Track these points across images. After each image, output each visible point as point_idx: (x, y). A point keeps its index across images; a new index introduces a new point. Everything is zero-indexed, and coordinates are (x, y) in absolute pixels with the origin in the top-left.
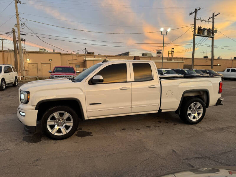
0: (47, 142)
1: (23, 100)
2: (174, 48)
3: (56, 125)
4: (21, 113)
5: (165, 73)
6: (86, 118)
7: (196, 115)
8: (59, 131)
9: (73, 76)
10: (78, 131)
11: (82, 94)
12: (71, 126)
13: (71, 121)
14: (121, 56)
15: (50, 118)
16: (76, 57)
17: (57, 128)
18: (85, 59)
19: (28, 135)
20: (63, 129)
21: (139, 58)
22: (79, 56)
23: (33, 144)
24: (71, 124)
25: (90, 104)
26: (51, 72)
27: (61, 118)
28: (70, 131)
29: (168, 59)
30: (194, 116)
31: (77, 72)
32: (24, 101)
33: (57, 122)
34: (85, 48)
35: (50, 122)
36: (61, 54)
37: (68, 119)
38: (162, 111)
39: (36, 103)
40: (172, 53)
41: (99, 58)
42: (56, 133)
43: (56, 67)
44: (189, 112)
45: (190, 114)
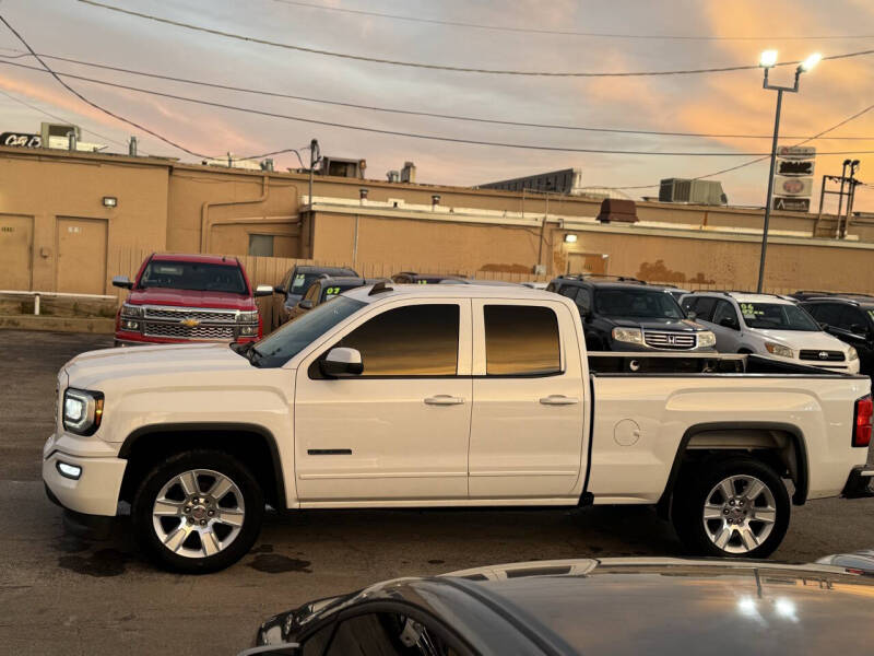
0: (146, 576)
1: (77, 421)
2: (856, 162)
3: (184, 520)
4: (64, 468)
5: (749, 323)
6: (293, 504)
7: (745, 530)
8: (193, 541)
9: (238, 313)
10: (259, 554)
11: (284, 411)
12: (237, 527)
13: (238, 509)
14: (525, 195)
15: (165, 490)
16: (259, 188)
17: (185, 528)
18: (306, 200)
19: (72, 555)
20: (207, 536)
21: (634, 214)
22: (273, 182)
23: (101, 578)
24: (235, 519)
25: (311, 452)
26: (129, 286)
27: (203, 494)
28: (230, 545)
29: (821, 225)
30: (735, 531)
31: (261, 289)
32: (81, 423)
33: (188, 510)
34: (314, 143)
35: (163, 507)
36: (171, 169)
37: (228, 502)
38: (597, 501)
39: (122, 436)
40: (846, 190)
41: (390, 203)
42: (181, 548)
43: (153, 262)
44: (710, 512)
45: (716, 525)
